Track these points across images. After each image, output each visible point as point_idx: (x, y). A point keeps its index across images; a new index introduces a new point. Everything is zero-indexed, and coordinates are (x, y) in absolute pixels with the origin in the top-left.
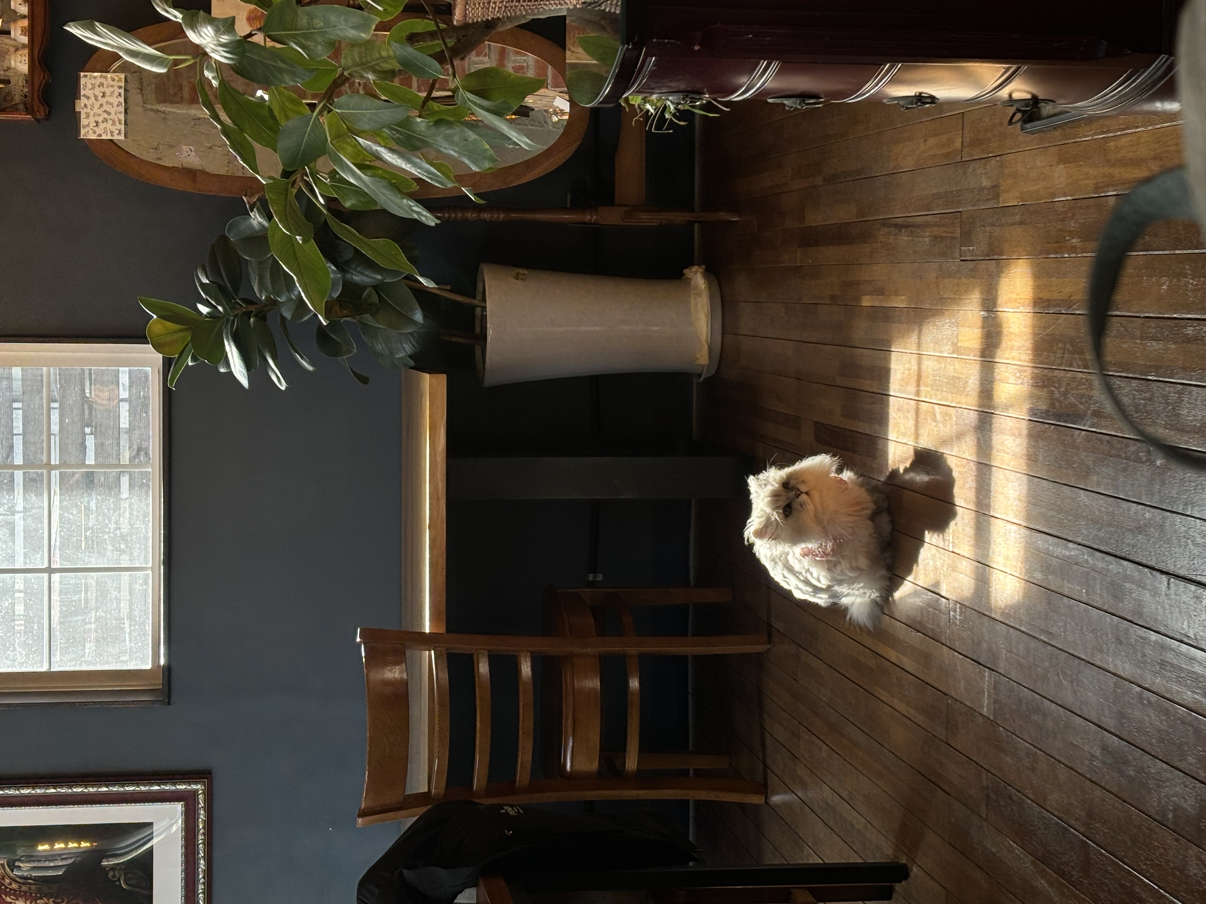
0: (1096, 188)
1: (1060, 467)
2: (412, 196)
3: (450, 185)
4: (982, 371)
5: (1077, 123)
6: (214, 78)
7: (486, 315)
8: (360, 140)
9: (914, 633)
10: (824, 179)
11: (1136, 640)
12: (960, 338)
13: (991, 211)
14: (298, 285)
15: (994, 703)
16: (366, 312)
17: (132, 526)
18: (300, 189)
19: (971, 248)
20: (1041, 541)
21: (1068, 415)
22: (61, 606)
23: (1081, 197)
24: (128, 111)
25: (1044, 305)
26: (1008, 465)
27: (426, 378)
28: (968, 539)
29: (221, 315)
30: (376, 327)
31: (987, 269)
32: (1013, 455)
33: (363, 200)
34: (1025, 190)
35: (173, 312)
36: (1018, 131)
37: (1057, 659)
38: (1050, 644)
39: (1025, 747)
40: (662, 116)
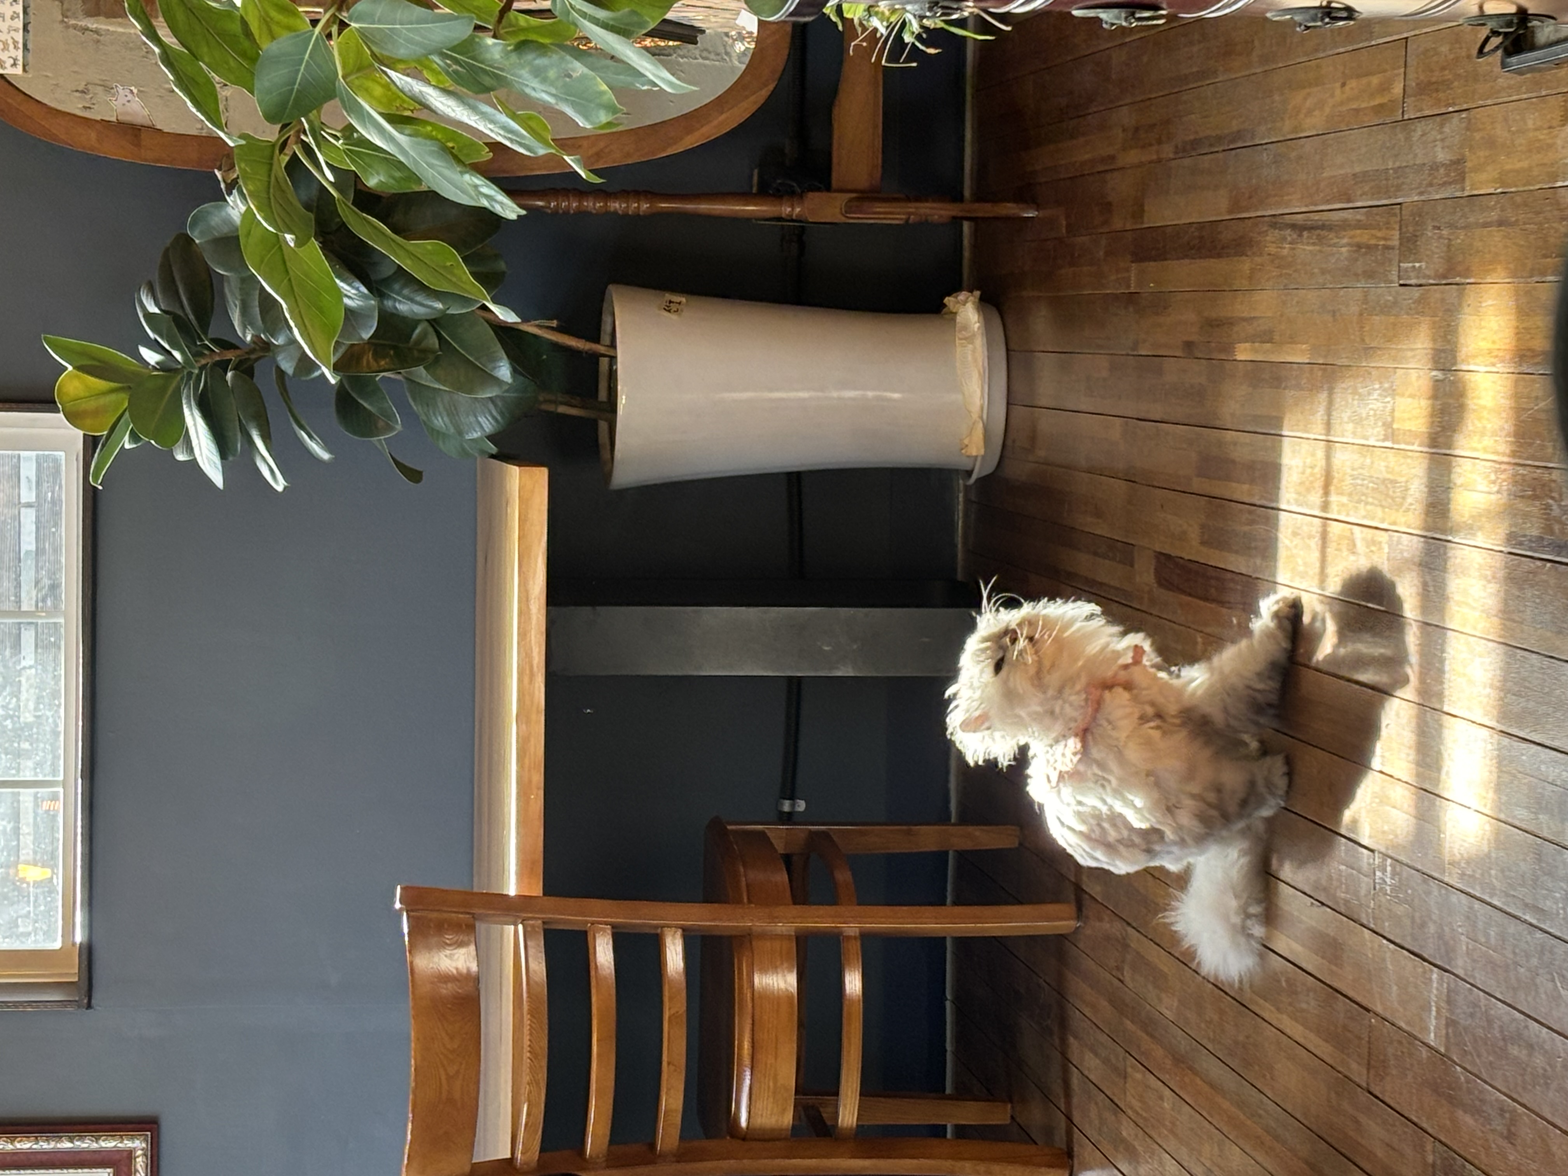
2: (479, 169)
3: (542, 151)
4: (1430, 470)
7: (616, 370)
8: (394, 75)
9: (1316, 907)
10: (1177, 147)
12: (1397, 414)
13: (1449, 202)
14: (289, 319)
15: (1447, 1025)
16: (417, 362)
18: (294, 156)
19: (1417, 265)
20: (1528, 756)
24: (30, 28)
25: (1537, 360)
26: (1475, 628)
27: (515, 473)
28: (1407, 751)
29: (179, 367)
30: (435, 389)
31: (1443, 300)
32: (1483, 611)
33: (398, 174)
34: (1508, 167)
35: (99, 361)
36: (1497, 69)
37: (1551, 952)
38: (1541, 929)
39: (1497, 1100)
40: (899, 38)
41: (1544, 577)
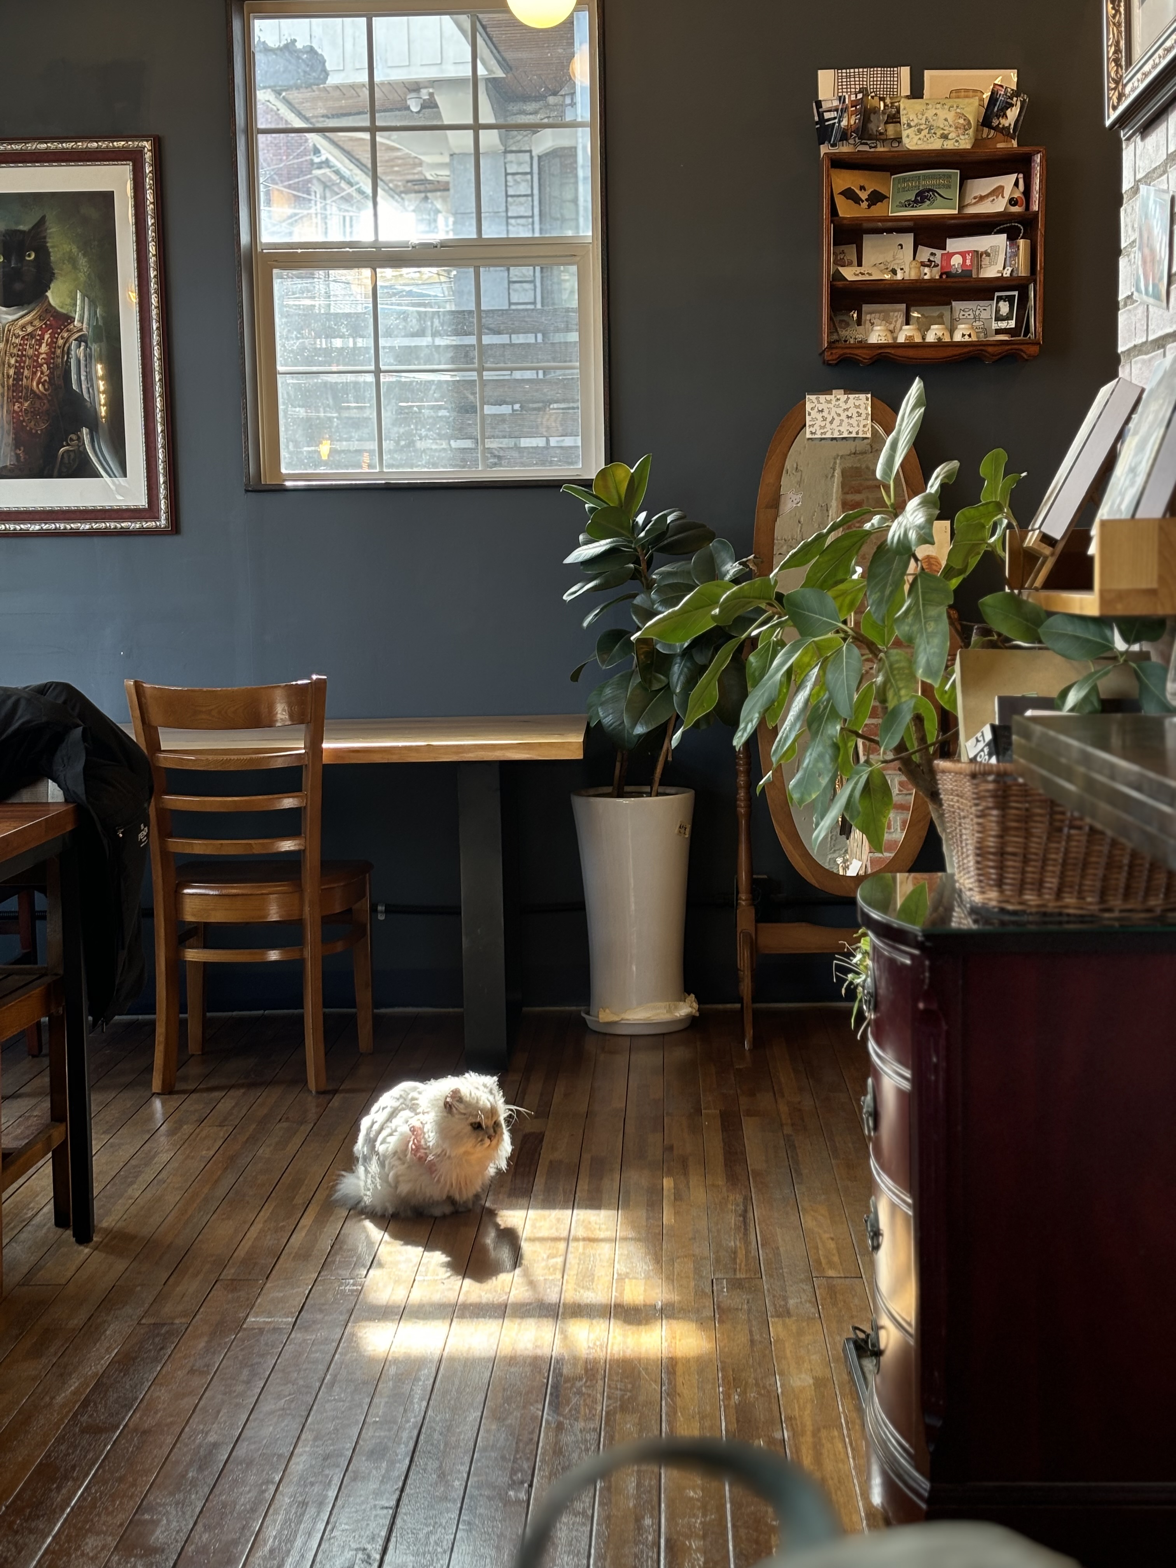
0: (791, 1418)
1: (504, 1390)
2: (762, 722)
3: (774, 759)
4: (600, 1305)
5: (855, 1396)
6: (873, 525)
7: (643, 797)
8: (816, 670)
9: (330, 1242)
10: (790, 1136)
11: (327, 1476)
12: (634, 1281)
13: (764, 1308)
14: (670, 610)
15: (260, 1329)
16: (643, 678)
17: (424, 451)
18: (765, 611)
19: (725, 1290)
20: (427, 1373)
21: (557, 1397)
22: (342, 383)
23: (781, 1402)
24: (834, 442)
25: (670, 1369)
26: (505, 1336)
27: (578, 739)
28: (428, 1296)
29: (635, 535)
30: (628, 688)
31: (704, 1307)
33: (757, 674)
34: (787, 1345)
35: (637, 488)
36: (845, 1336)
37: (307, 1393)
38: (321, 1385)
39: (215, 1362)
40: (850, 971)
41: (538, 1378)
